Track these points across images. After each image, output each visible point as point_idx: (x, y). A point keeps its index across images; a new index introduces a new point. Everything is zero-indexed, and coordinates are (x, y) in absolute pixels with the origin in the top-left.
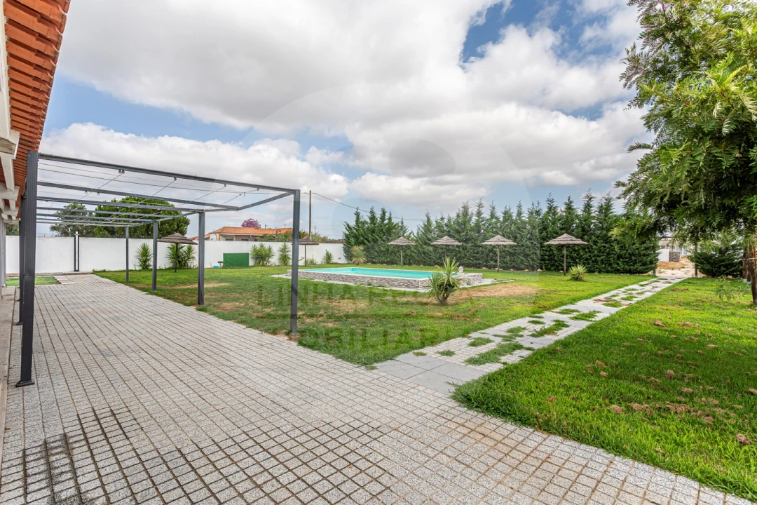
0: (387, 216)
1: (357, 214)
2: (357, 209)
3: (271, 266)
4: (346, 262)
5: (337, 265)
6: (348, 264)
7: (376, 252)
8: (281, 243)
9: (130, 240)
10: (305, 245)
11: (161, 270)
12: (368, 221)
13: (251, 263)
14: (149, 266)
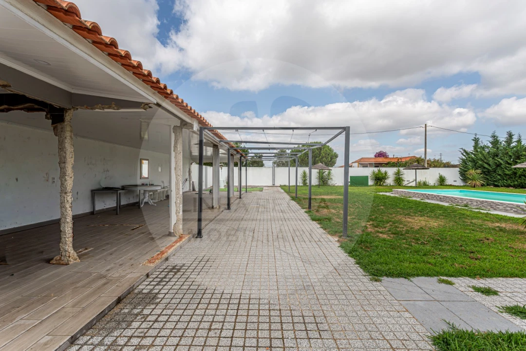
0: (515, 138)
1: (476, 141)
2: (476, 135)
3: (387, 186)
4: (462, 185)
5: (451, 186)
6: (464, 186)
7: (500, 175)
8: (395, 168)
9: (298, 168)
10: (416, 169)
11: (313, 186)
12: (490, 145)
13: (371, 182)
14: (307, 183)
